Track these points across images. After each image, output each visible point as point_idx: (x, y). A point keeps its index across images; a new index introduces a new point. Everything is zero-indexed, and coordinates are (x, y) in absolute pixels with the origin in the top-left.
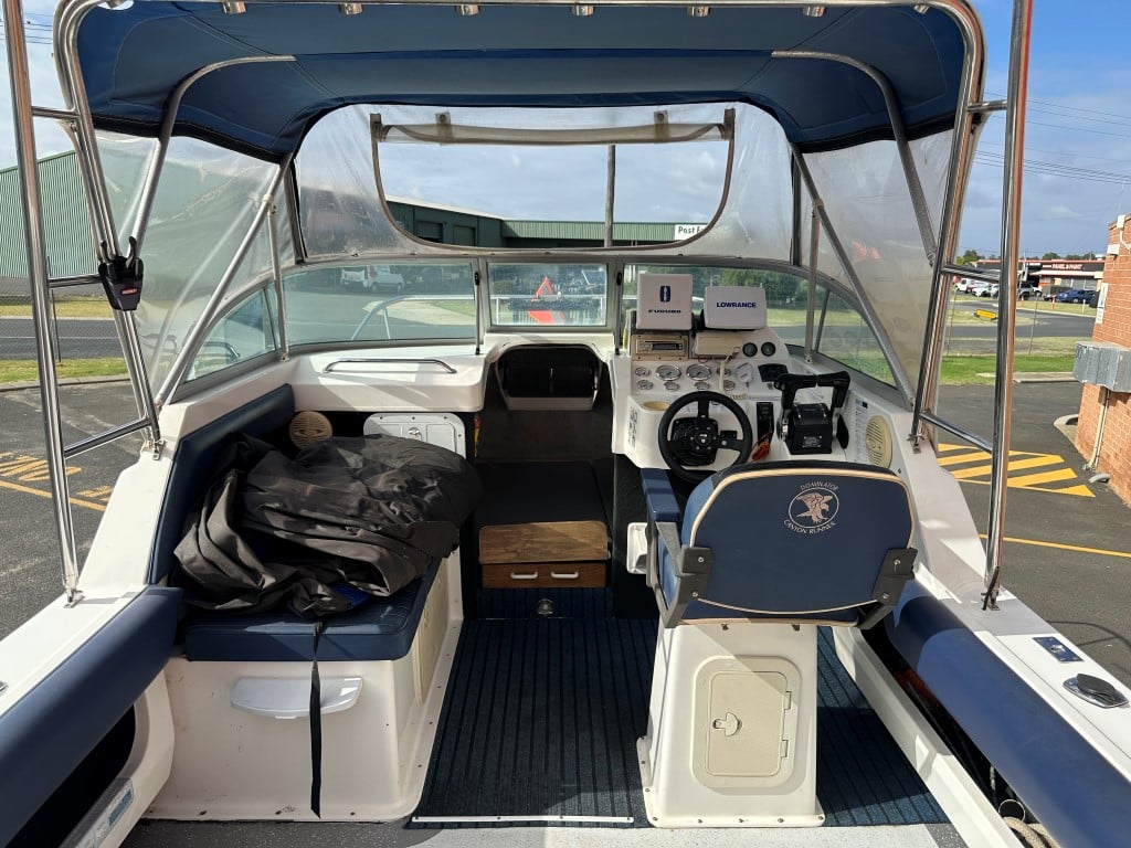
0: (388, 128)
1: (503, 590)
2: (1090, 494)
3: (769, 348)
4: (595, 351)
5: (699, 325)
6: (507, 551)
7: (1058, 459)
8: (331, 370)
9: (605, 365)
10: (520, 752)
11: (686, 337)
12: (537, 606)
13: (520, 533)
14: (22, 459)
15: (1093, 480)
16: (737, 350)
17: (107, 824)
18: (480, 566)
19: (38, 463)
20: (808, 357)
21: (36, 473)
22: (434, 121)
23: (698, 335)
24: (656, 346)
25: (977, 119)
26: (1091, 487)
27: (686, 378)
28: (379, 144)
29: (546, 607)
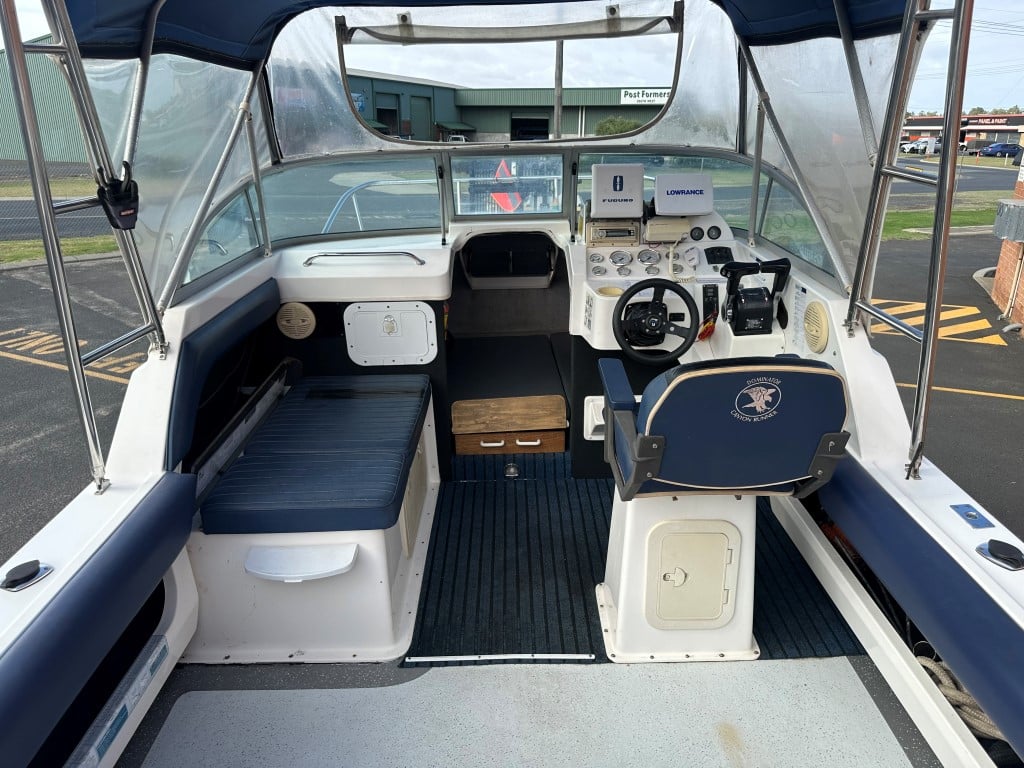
0: (353, 30)
1: (474, 456)
2: (1003, 343)
3: (716, 232)
4: (552, 237)
5: (649, 212)
6: (477, 423)
7: (975, 310)
8: (310, 264)
9: (561, 251)
10: (495, 599)
11: (637, 224)
12: (505, 469)
13: (488, 407)
14: (34, 334)
15: (1006, 329)
16: (685, 236)
17: (149, 674)
18: (453, 437)
19: (48, 338)
20: (752, 240)
21: (48, 347)
22: (396, 22)
23: (649, 223)
24: (610, 233)
25: (924, 25)
26: (1004, 336)
27: (637, 262)
28: (344, 46)
29: (512, 470)
